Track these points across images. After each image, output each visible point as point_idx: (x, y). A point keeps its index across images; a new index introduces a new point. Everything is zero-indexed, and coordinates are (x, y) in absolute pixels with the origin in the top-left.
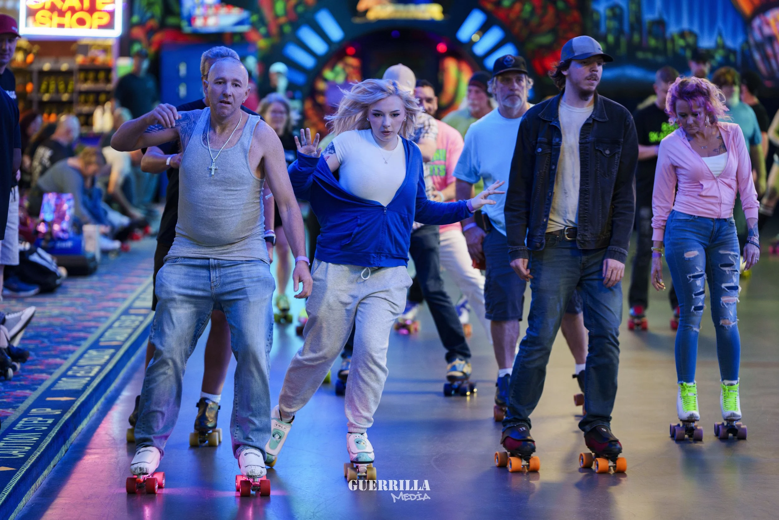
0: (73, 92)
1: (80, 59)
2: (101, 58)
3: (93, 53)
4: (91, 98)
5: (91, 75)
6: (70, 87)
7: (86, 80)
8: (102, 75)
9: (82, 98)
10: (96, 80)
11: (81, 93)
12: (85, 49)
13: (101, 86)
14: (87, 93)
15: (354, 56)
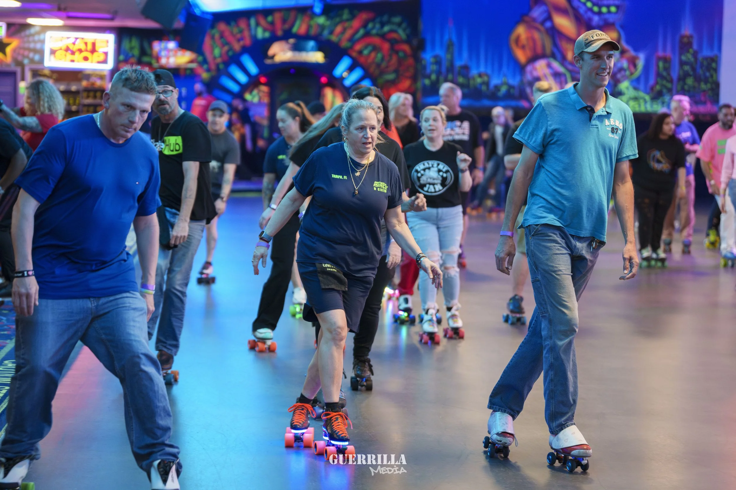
0: (79, 105)
1: (84, 83)
2: (99, 83)
3: (93, 79)
4: (91, 109)
5: (92, 94)
6: (77, 102)
7: (88, 97)
8: (98, 94)
9: (85, 109)
10: (95, 97)
11: (85, 105)
12: (87, 77)
13: (98, 101)
14: (89, 105)
15: (264, 84)
